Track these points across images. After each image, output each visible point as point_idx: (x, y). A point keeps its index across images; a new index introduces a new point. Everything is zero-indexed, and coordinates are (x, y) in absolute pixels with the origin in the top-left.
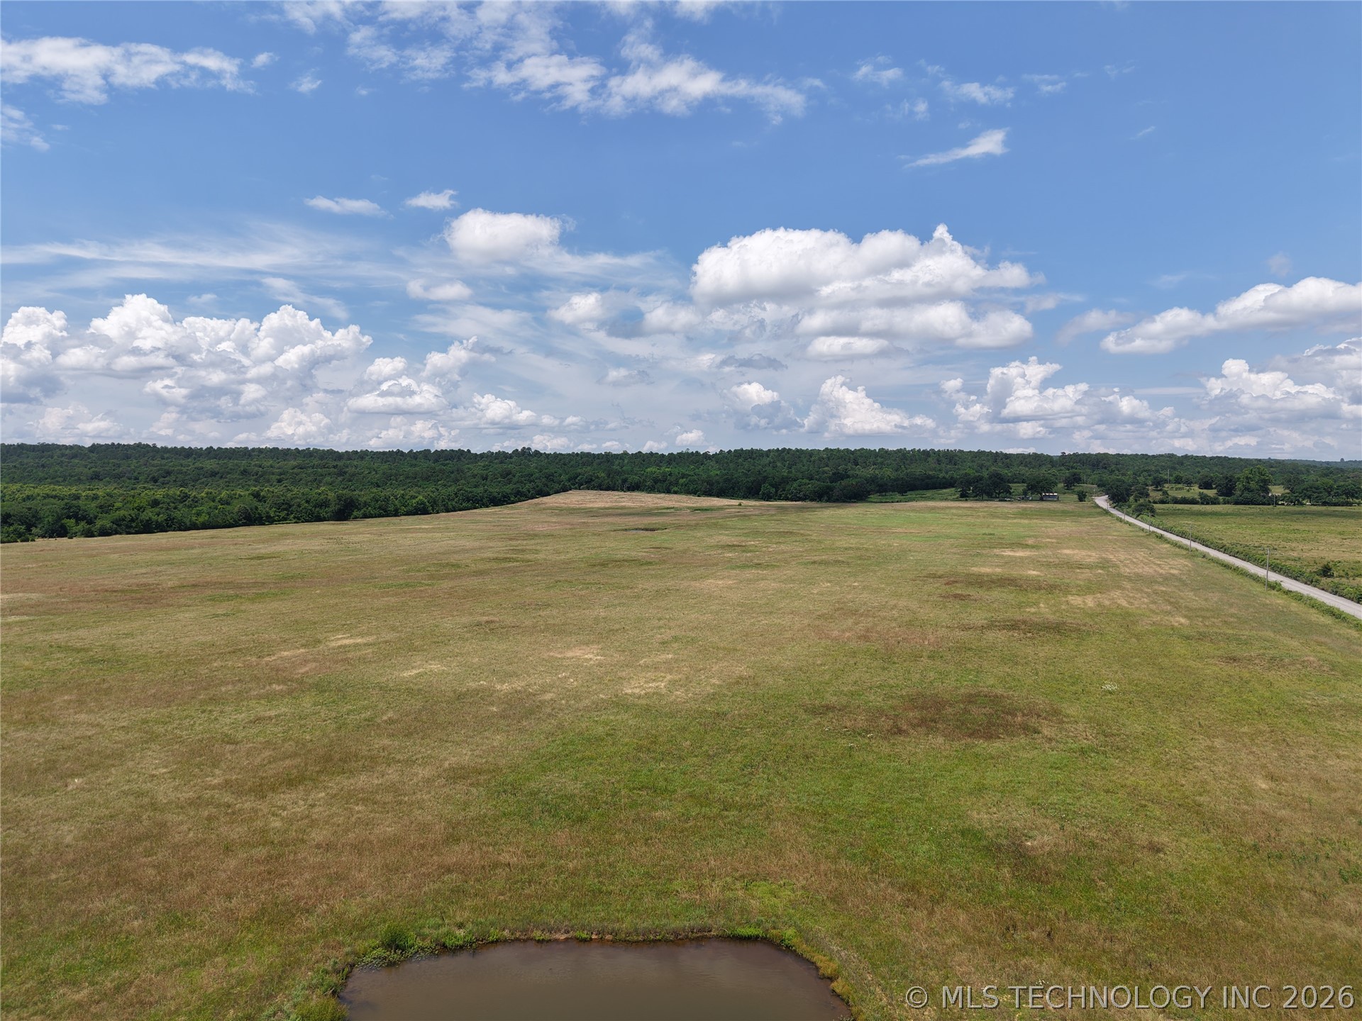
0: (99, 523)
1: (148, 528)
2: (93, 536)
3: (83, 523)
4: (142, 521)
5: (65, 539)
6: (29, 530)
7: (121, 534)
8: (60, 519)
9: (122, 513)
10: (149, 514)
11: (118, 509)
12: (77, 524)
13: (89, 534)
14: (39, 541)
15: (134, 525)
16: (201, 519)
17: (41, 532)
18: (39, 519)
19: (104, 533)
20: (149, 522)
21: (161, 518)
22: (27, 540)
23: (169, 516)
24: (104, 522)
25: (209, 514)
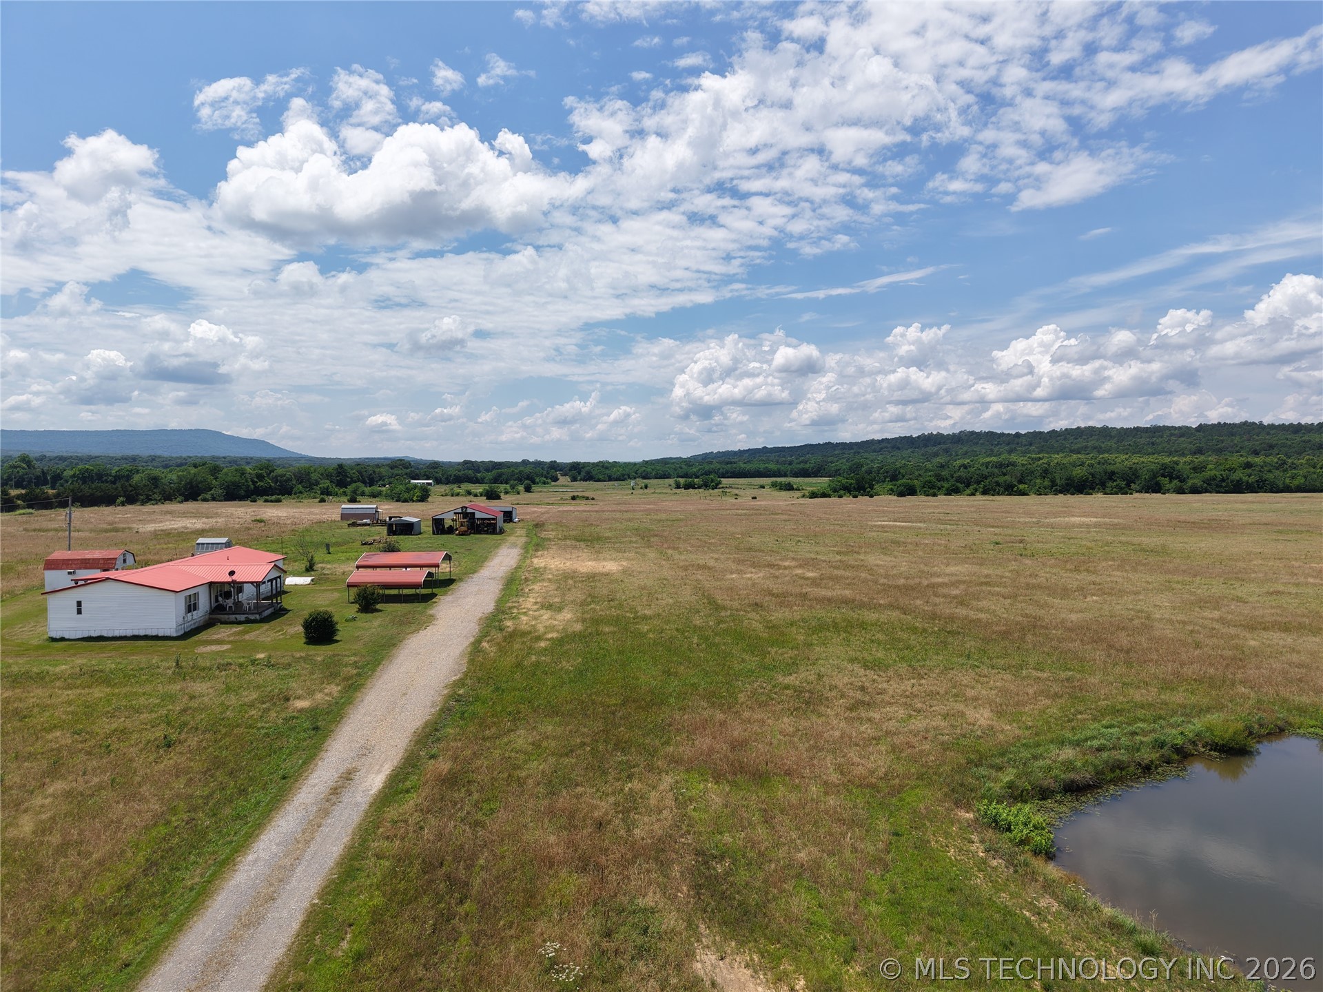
0: (1190, 482)
1: (1238, 488)
2: (1184, 493)
3: (1175, 481)
4: (1232, 481)
5: (1159, 495)
6: (1128, 485)
7: (1211, 492)
8: (1155, 476)
9: (1213, 472)
10: (1239, 475)
11: (1211, 470)
12: (1170, 482)
13: (1180, 491)
14: (1136, 495)
15: (1224, 484)
16: (1296, 482)
17: (1138, 488)
18: (1137, 477)
19: (1195, 490)
20: (1240, 482)
21: (1252, 479)
22: (1126, 493)
23: (1261, 477)
24: (1196, 480)
25: (1305, 477)
